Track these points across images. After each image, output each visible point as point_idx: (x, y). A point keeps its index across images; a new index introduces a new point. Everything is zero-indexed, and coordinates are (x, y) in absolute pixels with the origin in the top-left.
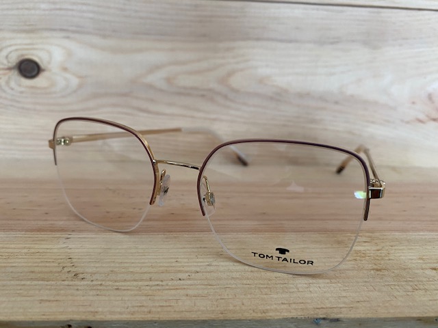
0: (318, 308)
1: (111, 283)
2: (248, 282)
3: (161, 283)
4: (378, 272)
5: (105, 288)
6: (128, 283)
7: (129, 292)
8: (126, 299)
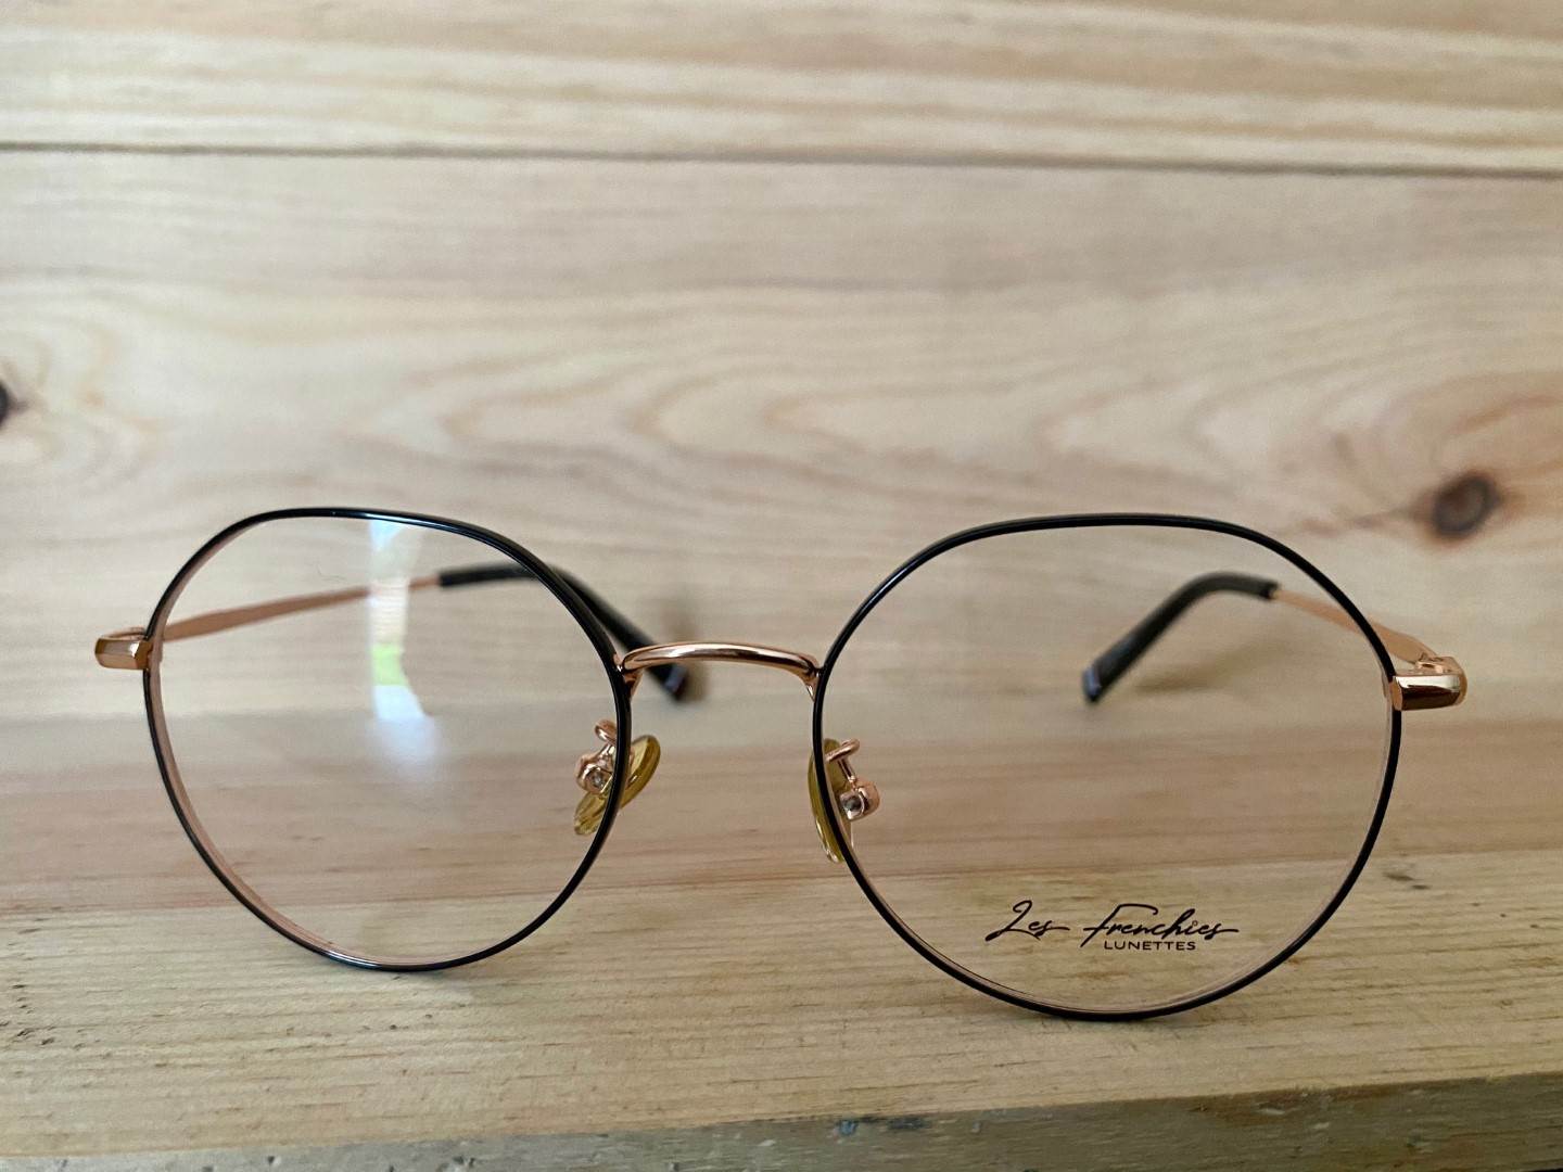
0: (851, 1090)
1: (142, 1050)
2: (633, 1025)
3: (322, 1041)
4: (1096, 983)
5: (119, 1065)
6: (206, 1046)
7: (200, 1073)
8: (185, 1092)
